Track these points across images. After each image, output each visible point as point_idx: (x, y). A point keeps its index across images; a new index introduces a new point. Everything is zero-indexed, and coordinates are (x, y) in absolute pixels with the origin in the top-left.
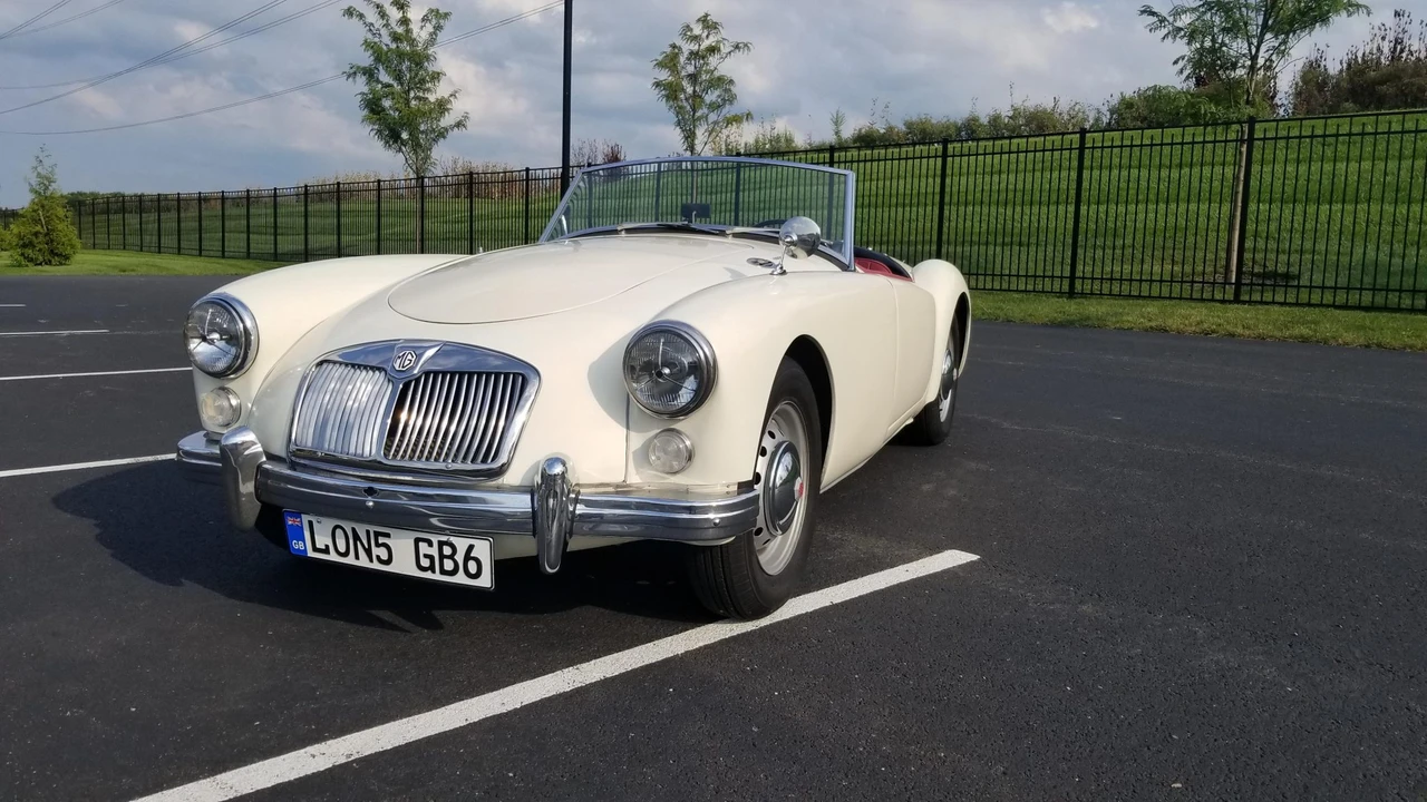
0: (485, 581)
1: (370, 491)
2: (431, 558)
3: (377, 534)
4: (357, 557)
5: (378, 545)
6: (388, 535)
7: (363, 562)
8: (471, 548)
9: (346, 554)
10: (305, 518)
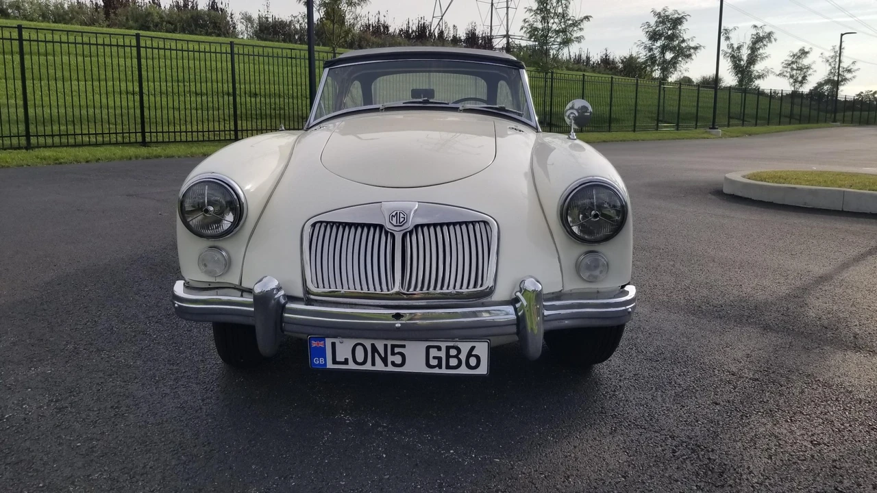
0: (483, 370)
1: (398, 316)
2: (439, 359)
3: (393, 347)
4: (373, 364)
5: (393, 354)
6: (404, 346)
7: (380, 366)
8: (473, 348)
9: (364, 362)
10: (329, 342)
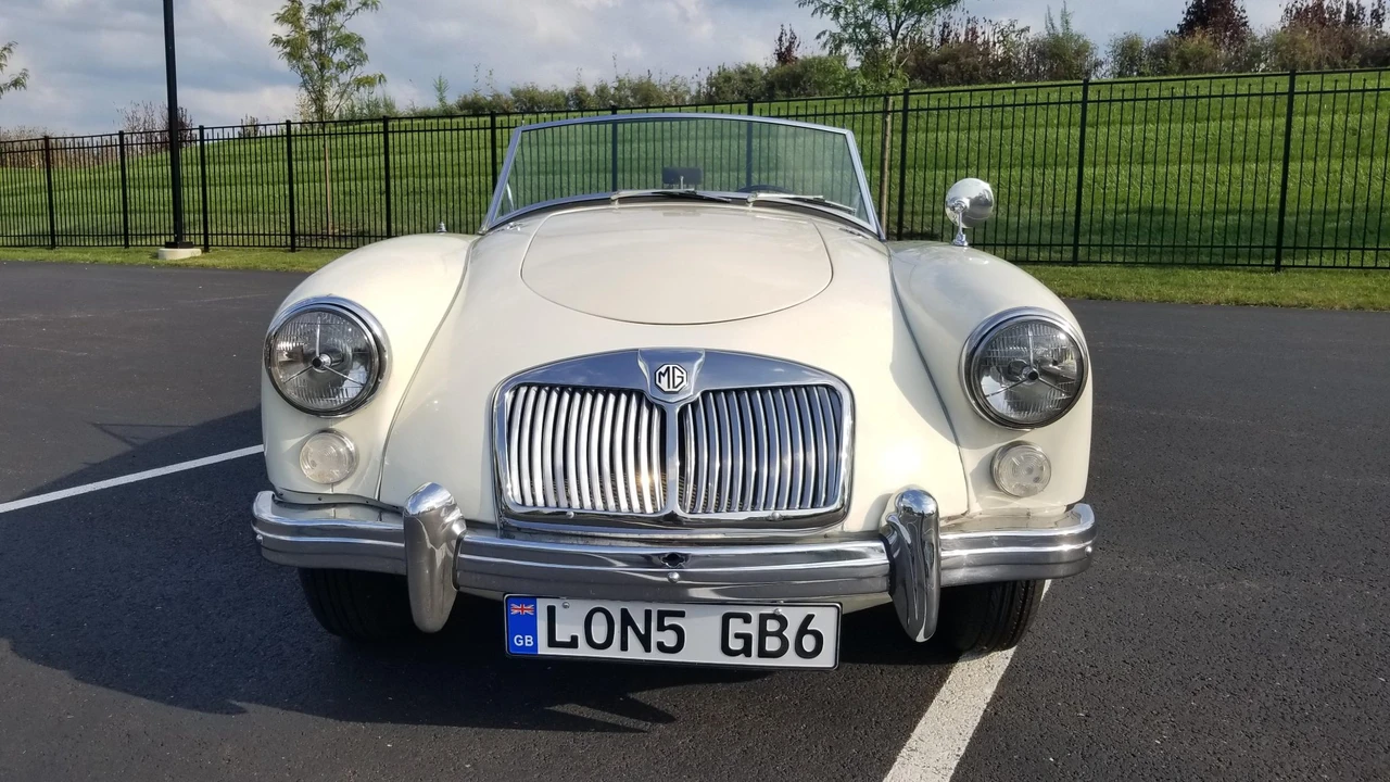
0: (826, 659)
1: (675, 559)
2: (747, 638)
3: (662, 615)
4: (624, 647)
5: (661, 628)
6: (681, 614)
7: (635, 652)
8: (809, 618)
9: (608, 644)
10: (542, 605)
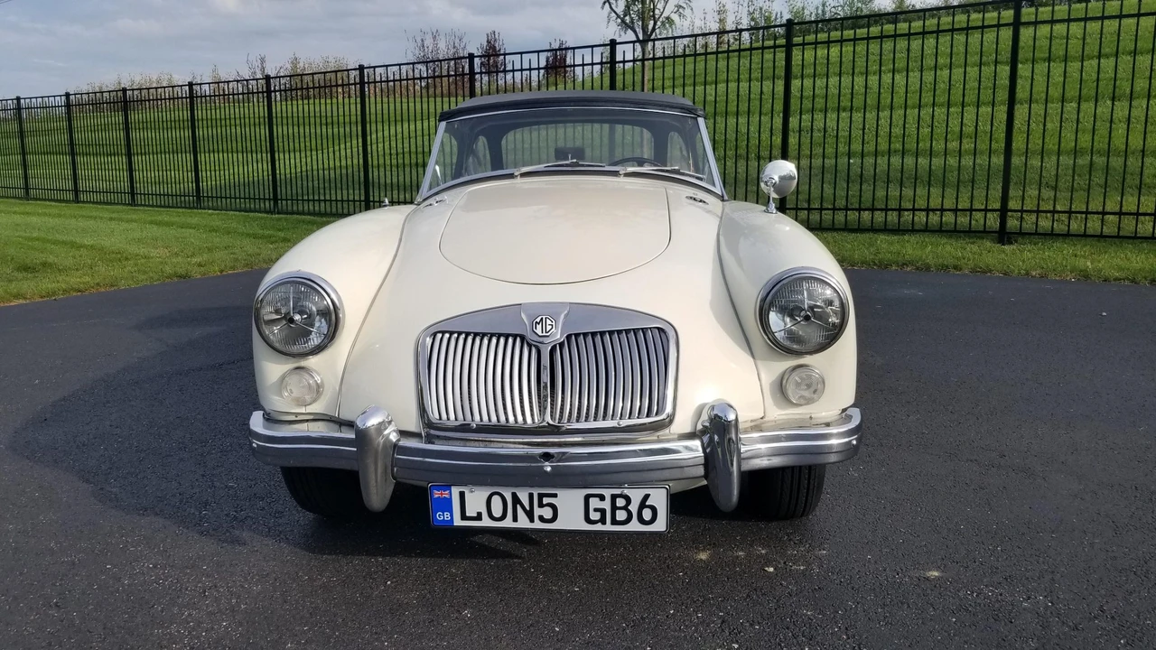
0: (660, 525)
1: (547, 457)
2: (603, 512)
3: (541, 496)
4: (515, 519)
5: (541, 505)
6: (555, 496)
8: (647, 496)
9: (503, 517)
10: (455, 491)
